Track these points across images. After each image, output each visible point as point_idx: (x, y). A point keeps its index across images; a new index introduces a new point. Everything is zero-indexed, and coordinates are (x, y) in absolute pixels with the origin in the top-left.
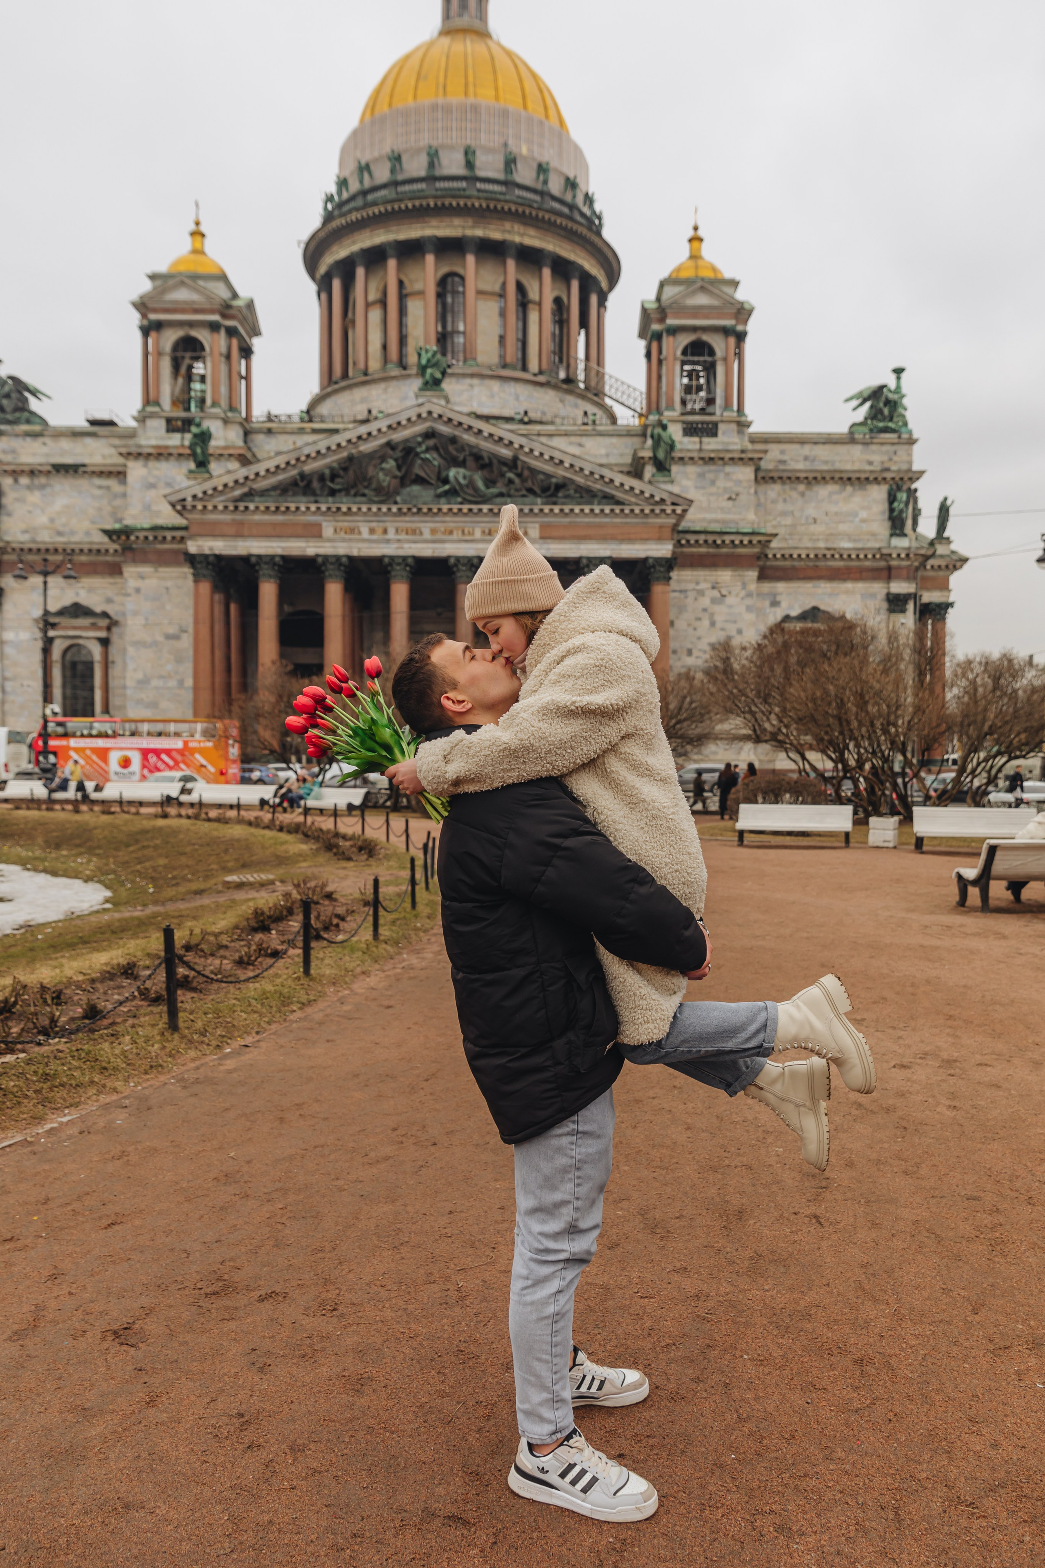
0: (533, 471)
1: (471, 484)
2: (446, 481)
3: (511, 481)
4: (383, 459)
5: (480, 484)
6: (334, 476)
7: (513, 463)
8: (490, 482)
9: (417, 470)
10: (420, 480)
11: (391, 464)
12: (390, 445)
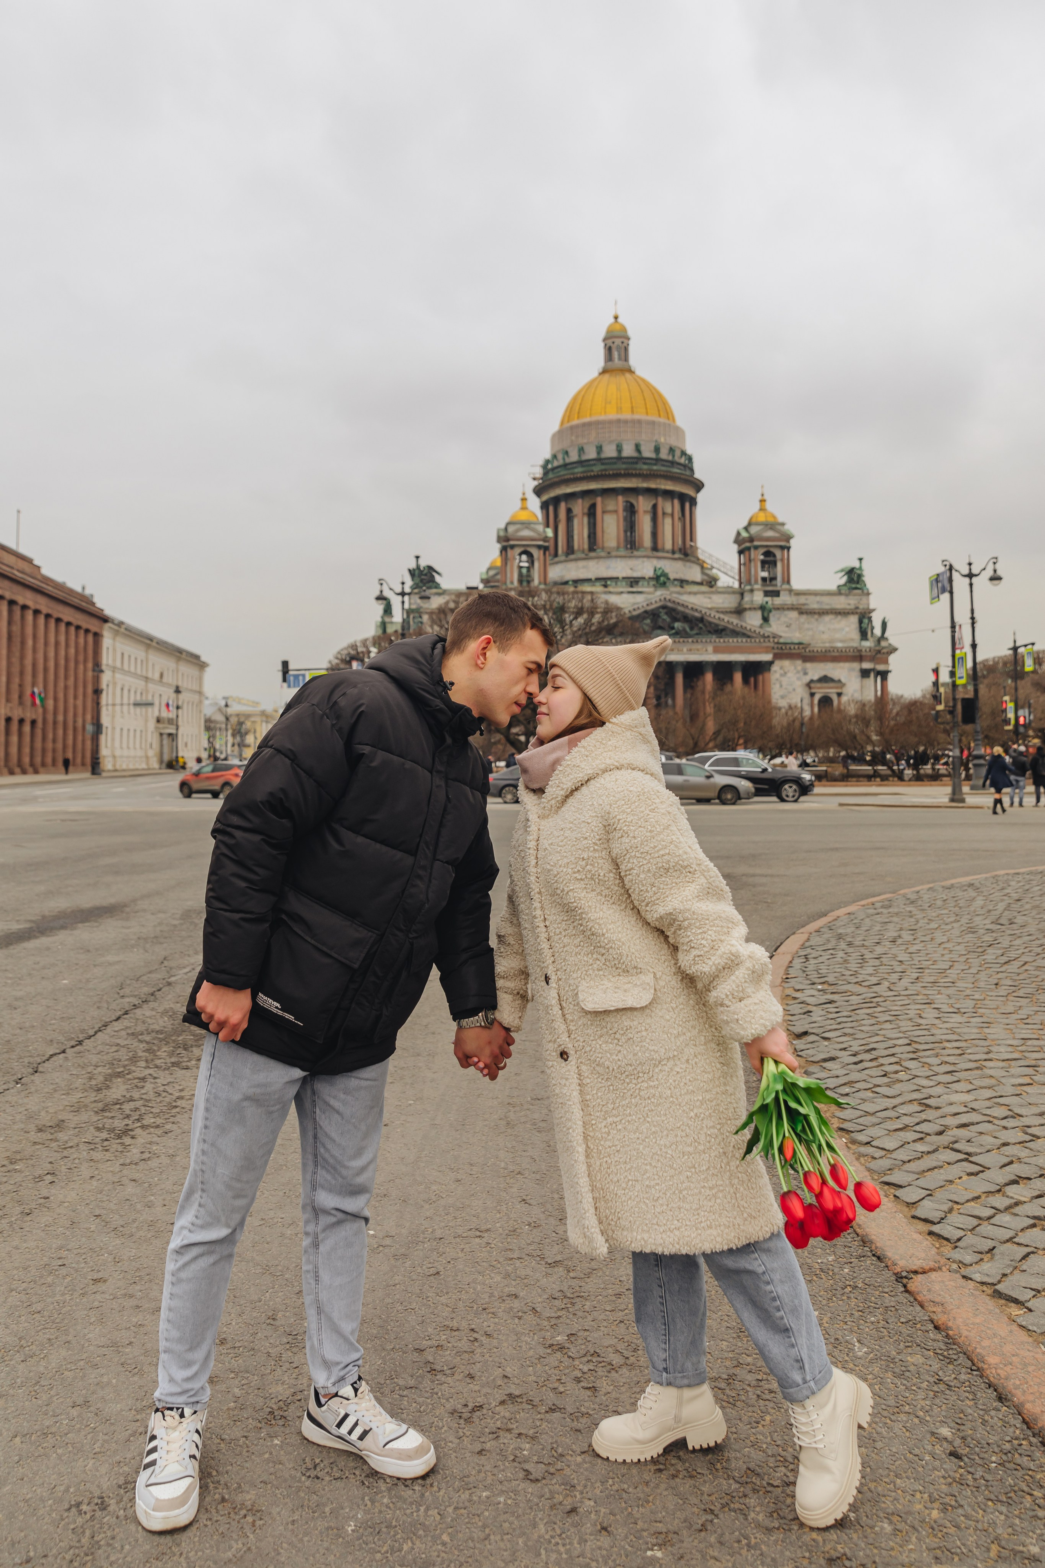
0: (710, 623)
1: (684, 630)
2: (673, 628)
3: (701, 628)
4: (644, 618)
5: (688, 629)
7: (702, 620)
8: (692, 629)
9: (660, 623)
10: (661, 628)
11: (648, 621)
12: (646, 612)
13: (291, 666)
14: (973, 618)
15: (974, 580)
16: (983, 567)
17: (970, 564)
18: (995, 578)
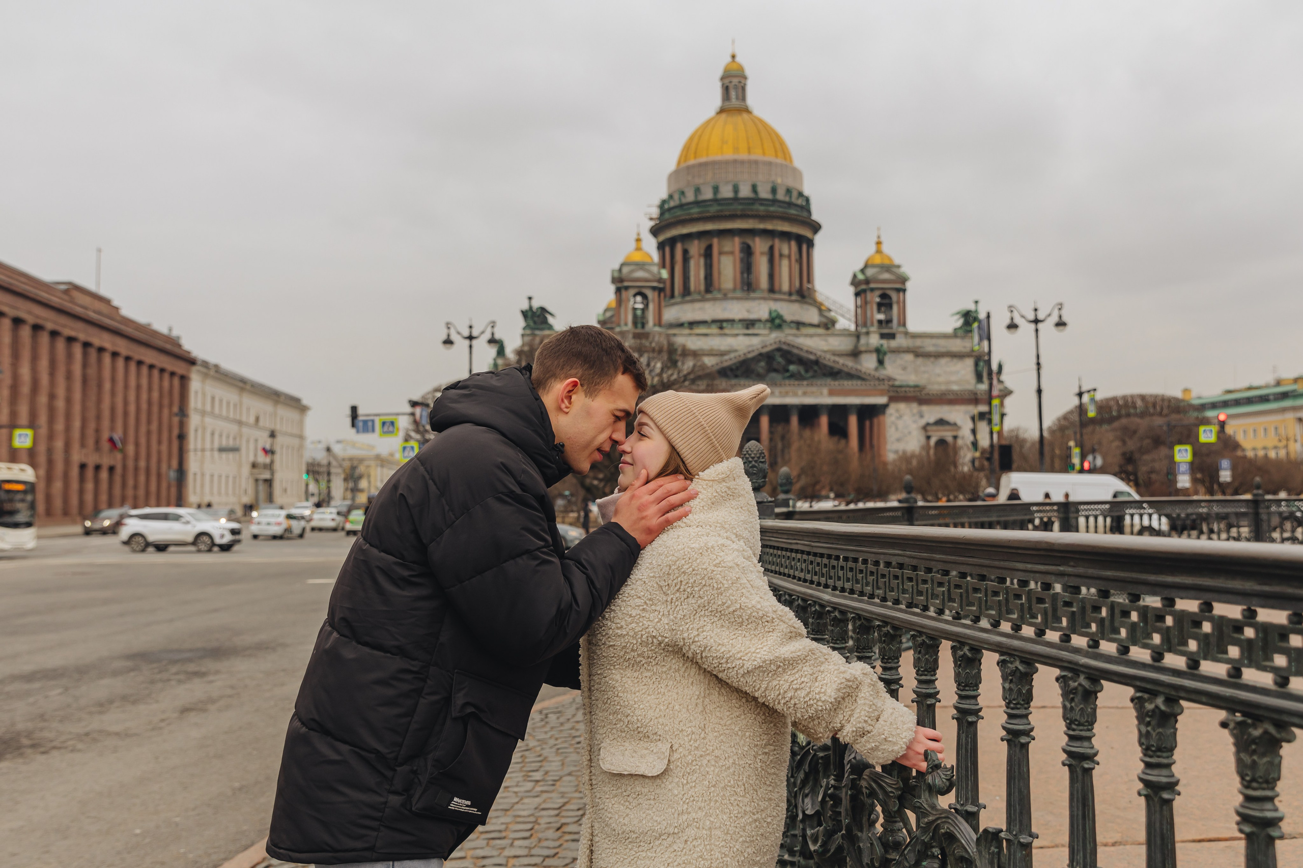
0: (825, 366)
1: (799, 373)
2: (787, 371)
3: (815, 371)
4: (759, 361)
5: (803, 372)
6: (737, 368)
7: (817, 362)
8: (807, 371)
9: (775, 365)
10: (776, 371)
11: (763, 364)
12: (761, 354)
13: (361, 411)
14: (1038, 364)
15: (1040, 326)
16: (1048, 312)
17: (1036, 310)
18: (1061, 324)
